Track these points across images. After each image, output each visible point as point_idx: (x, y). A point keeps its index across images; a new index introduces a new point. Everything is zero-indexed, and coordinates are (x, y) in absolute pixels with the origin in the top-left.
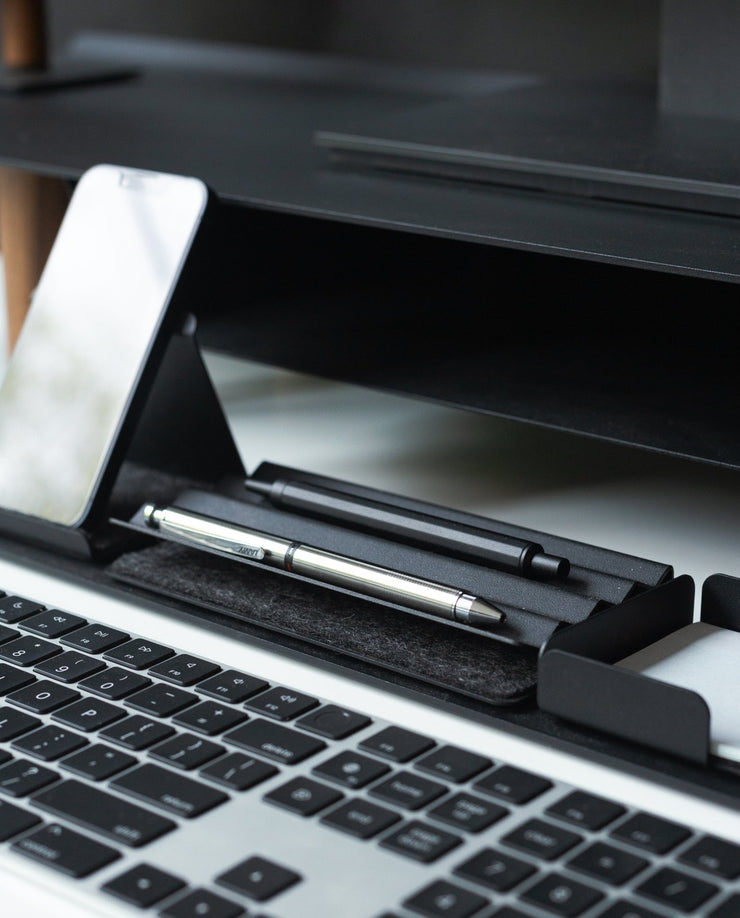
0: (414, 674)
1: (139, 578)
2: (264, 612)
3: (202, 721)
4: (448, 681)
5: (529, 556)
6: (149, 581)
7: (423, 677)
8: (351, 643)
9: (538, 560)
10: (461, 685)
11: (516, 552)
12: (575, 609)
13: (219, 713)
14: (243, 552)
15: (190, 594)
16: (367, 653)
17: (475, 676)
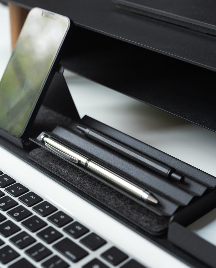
0: (125, 217)
1: (38, 160)
2: (77, 181)
3: (46, 236)
4: (136, 222)
5: (171, 173)
6: (41, 162)
7: (128, 219)
8: (105, 200)
9: (174, 175)
10: (141, 225)
11: (166, 171)
12: (185, 199)
13: (53, 232)
14: (71, 160)
15: (53, 169)
16: (110, 205)
17: (146, 222)
